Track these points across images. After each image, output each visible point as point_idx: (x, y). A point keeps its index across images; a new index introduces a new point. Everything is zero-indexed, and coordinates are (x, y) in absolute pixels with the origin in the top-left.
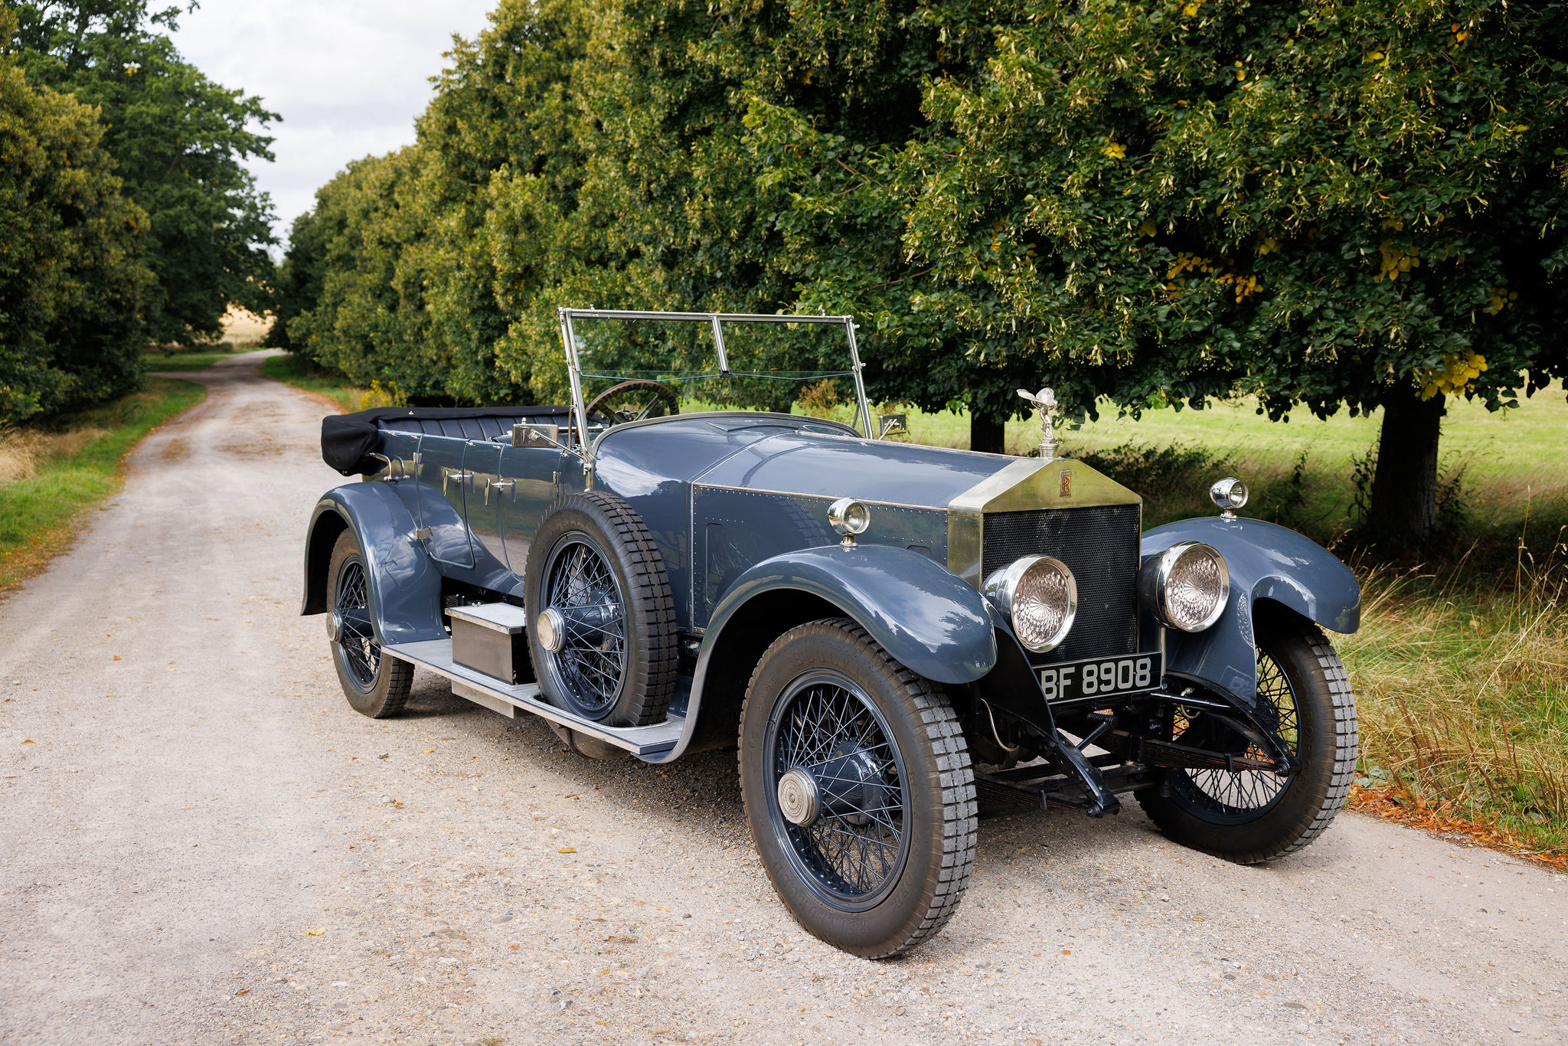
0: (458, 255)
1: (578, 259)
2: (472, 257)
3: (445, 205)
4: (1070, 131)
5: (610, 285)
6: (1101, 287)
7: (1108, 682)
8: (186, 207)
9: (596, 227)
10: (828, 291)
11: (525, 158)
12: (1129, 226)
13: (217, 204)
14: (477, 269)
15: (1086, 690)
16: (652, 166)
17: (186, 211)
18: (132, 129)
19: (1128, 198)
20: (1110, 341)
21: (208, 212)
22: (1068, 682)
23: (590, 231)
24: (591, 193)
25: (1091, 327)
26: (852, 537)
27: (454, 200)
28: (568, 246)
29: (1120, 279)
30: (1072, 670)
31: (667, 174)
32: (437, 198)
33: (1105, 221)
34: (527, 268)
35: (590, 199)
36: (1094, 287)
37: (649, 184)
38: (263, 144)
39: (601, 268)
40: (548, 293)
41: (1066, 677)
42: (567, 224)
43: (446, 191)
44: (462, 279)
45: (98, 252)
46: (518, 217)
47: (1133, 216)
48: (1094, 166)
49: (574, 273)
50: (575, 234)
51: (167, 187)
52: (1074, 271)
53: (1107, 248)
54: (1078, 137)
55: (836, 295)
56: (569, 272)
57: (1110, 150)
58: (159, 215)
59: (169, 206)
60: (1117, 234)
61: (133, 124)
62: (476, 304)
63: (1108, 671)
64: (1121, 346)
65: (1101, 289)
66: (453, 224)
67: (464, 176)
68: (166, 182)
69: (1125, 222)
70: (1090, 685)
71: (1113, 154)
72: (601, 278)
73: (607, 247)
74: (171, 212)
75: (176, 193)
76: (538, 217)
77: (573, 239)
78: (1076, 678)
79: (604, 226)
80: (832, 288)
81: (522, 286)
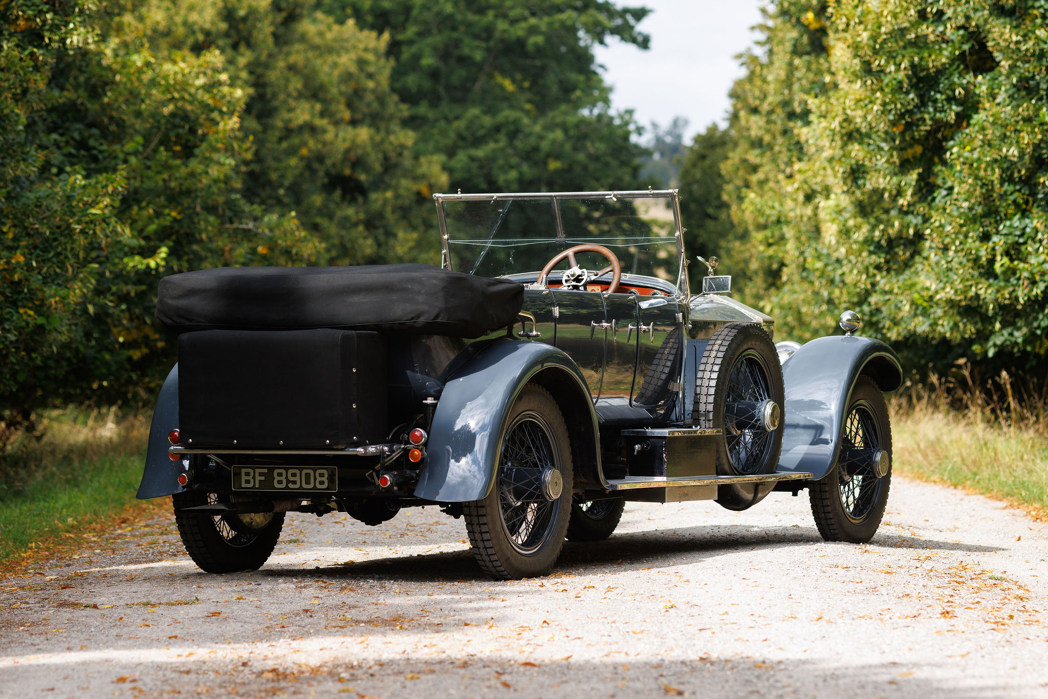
8: (503, 142)
13: (551, 136)
17: (503, 150)
18: (425, 23)
21: (536, 149)
38: (631, 19)
45: (382, 238)
51: (474, 111)
58: (462, 157)
59: (477, 142)
61: (427, 16)
68: (474, 104)
74: (480, 153)
75: (487, 121)
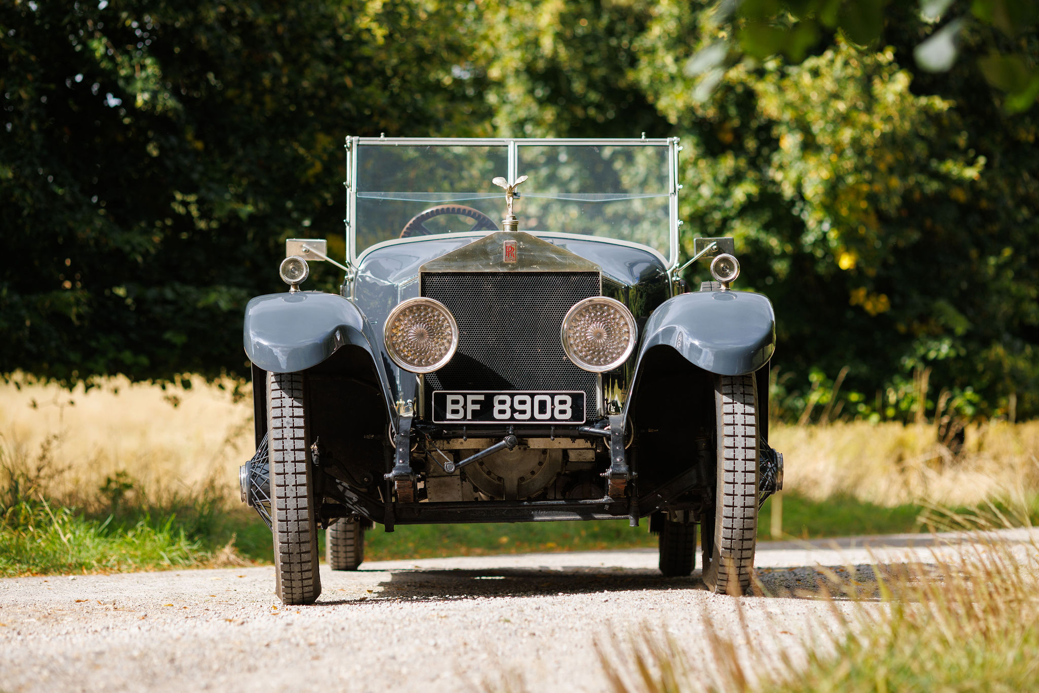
7: (524, 412)
15: (496, 415)
22: (477, 407)
30: (482, 398)
41: (474, 402)
63: (522, 402)
70: (502, 412)
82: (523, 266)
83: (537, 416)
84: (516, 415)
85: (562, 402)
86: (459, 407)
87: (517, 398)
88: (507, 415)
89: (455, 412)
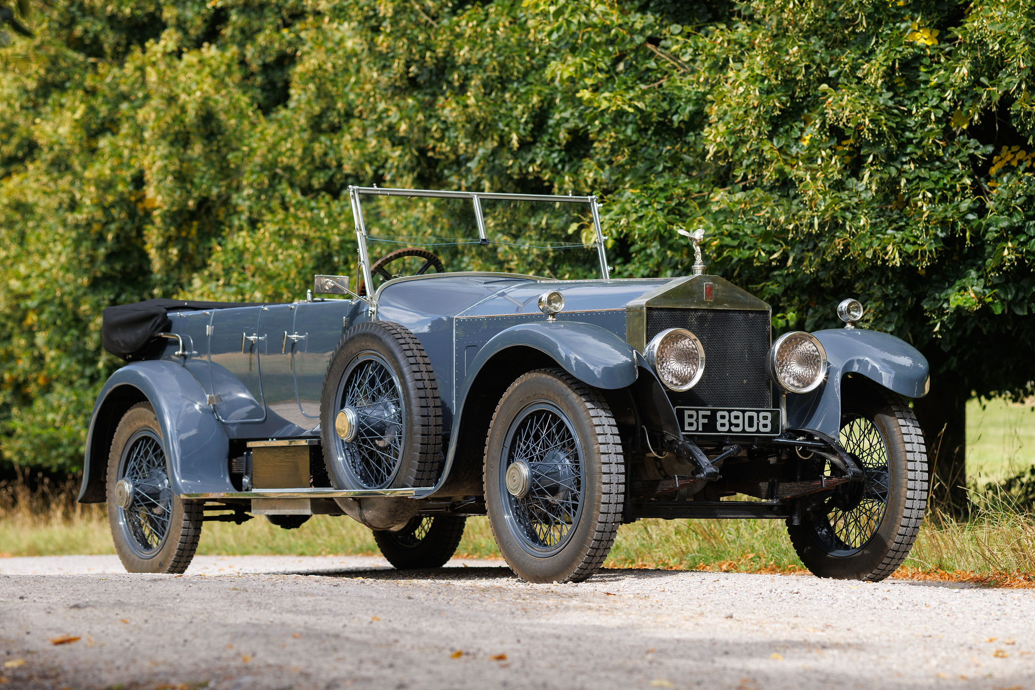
0: (72, 183)
1: (292, 185)
2: (97, 187)
3: (46, 95)
4: (869, 16)
5: (343, 226)
6: (903, 182)
7: (737, 425)
9: (321, 132)
10: (633, 202)
11: (189, 14)
12: (933, 117)
14: (106, 210)
15: (719, 428)
16: (413, 41)
19: (934, 88)
20: (912, 240)
22: (706, 421)
23: (313, 140)
24: (312, 78)
25: (894, 225)
26: (553, 315)
27: (61, 87)
28: (274, 164)
29: (924, 173)
30: (709, 413)
31: (434, 51)
32: (32, 85)
33: (910, 111)
34: (203, 202)
35: (312, 86)
36: (895, 181)
37: (408, 65)
39: (328, 197)
40: (241, 239)
41: (704, 417)
42: (272, 129)
43: (48, 71)
44: (77, 226)
46: (191, 116)
47: (937, 107)
48: (892, 54)
49: (285, 207)
50: (286, 146)
52: (872, 164)
53: (910, 141)
54: (879, 23)
55: (643, 206)
56: (275, 204)
57: (918, 35)
60: (923, 126)
62: (102, 269)
63: (737, 417)
64: (922, 245)
65: (902, 184)
66: (64, 130)
67: (77, 44)
69: (929, 112)
70: (723, 425)
71: (922, 41)
72: (330, 215)
73: (340, 166)
76: (222, 117)
77: (280, 154)
78: (712, 418)
79: (335, 129)
80: (638, 197)
81: (194, 231)
82: (718, 304)
83: (748, 429)
84: (733, 428)
85: (765, 418)
86: (693, 420)
87: (733, 414)
88: (726, 429)
89: (691, 424)
